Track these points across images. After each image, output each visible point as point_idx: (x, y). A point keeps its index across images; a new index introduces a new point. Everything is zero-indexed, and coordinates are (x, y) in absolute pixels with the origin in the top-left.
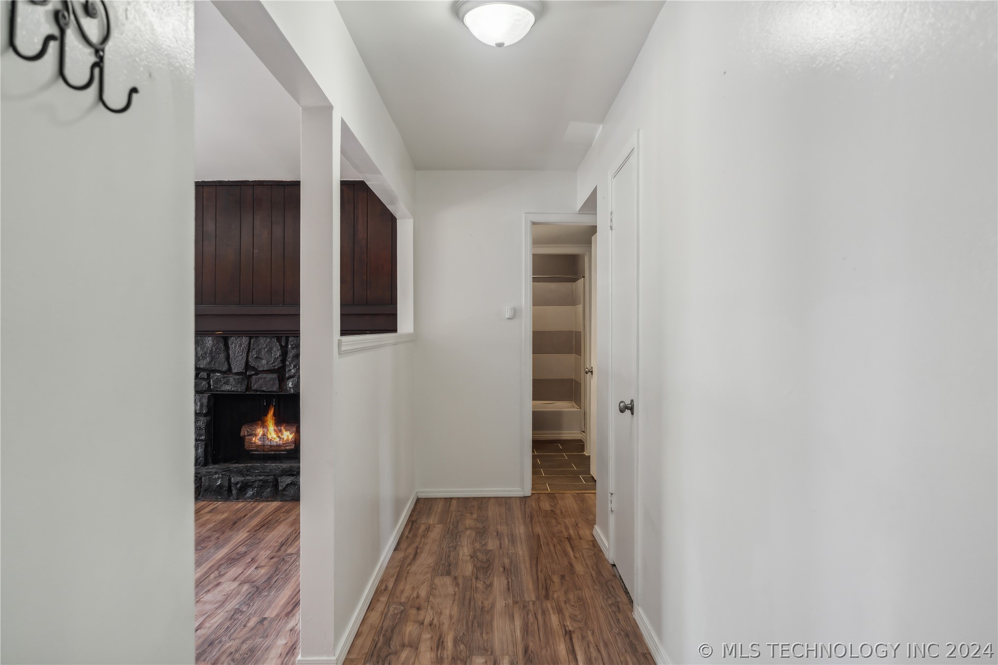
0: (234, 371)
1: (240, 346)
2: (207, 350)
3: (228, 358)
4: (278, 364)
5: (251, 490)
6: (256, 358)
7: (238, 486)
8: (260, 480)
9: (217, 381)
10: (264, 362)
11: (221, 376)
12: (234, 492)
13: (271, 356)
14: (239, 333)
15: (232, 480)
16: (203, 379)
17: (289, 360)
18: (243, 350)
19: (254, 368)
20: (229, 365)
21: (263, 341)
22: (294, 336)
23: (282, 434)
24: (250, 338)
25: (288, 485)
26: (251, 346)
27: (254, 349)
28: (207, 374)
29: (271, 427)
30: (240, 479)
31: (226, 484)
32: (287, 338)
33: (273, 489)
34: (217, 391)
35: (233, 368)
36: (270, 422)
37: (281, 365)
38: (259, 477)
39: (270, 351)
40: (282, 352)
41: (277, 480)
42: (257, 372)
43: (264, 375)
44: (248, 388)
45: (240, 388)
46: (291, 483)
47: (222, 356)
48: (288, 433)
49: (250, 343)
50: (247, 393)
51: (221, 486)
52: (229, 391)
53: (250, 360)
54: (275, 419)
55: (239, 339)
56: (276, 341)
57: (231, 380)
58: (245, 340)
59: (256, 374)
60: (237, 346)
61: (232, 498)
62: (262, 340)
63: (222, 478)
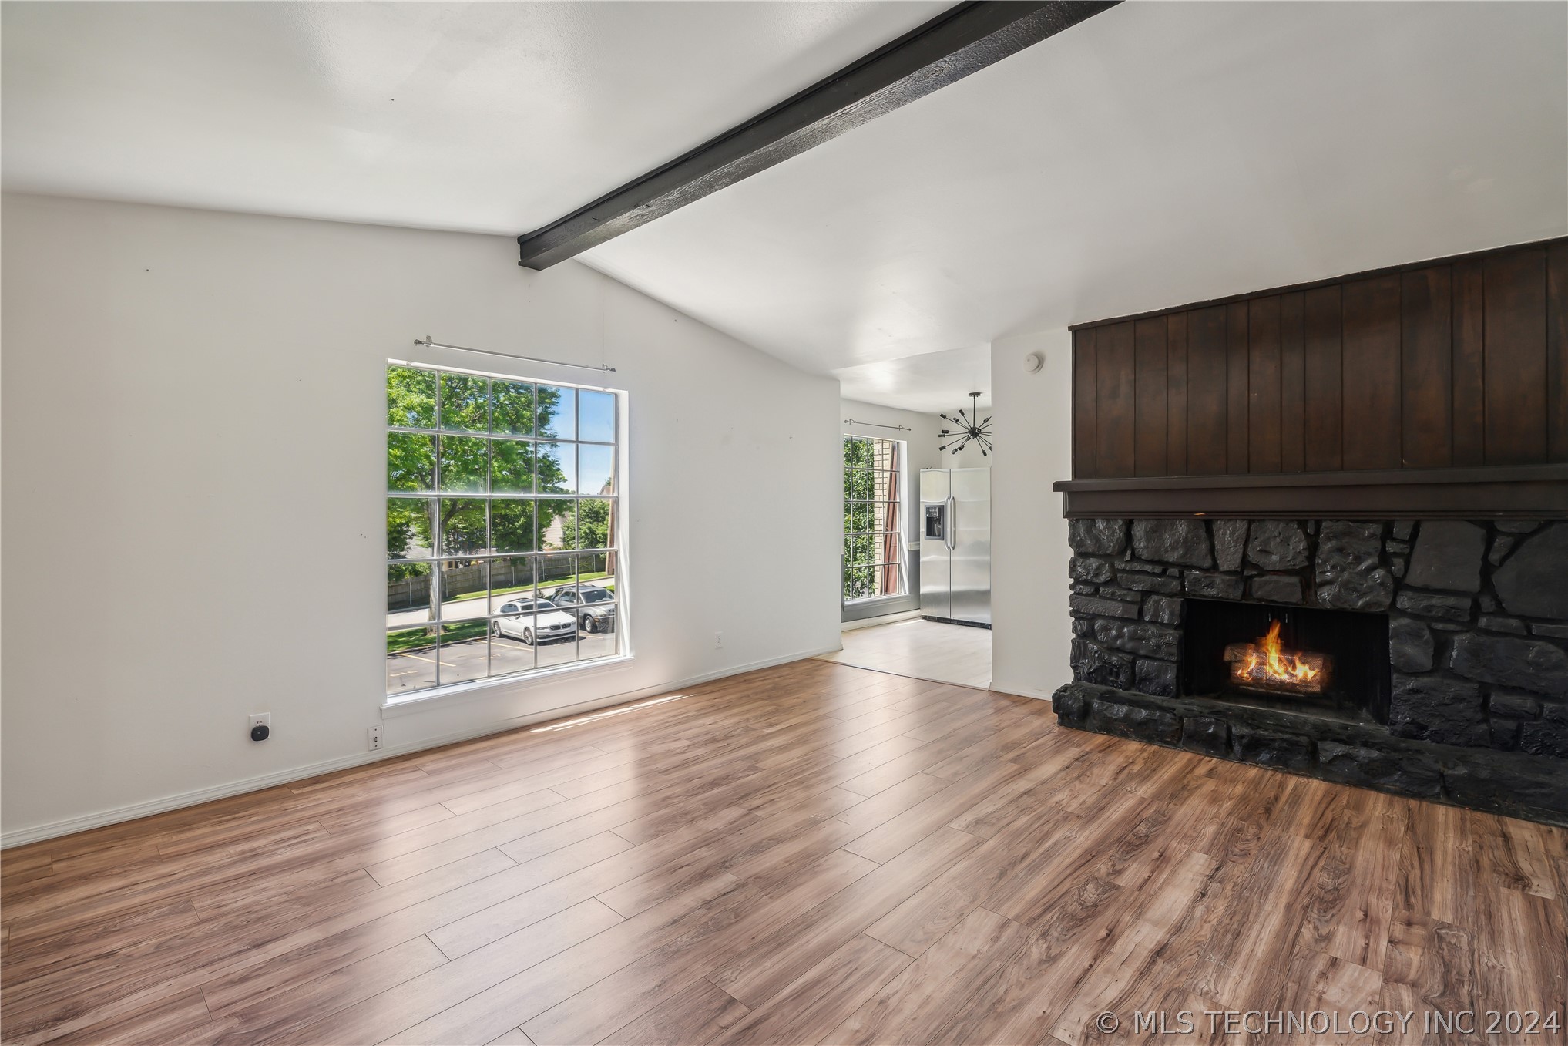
0: (1222, 569)
1: (1232, 534)
2: (1179, 538)
3: (1212, 550)
4: (1301, 562)
5: (1267, 751)
6: (1261, 551)
7: (1244, 741)
8: (1283, 740)
9: (1197, 580)
10: (1275, 558)
11: (1202, 574)
12: (1237, 748)
13: (1288, 549)
14: (1230, 515)
15: (1234, 730)
16: (1174, 577)
17: (1322, 557)
18: (1238, 539)
19: (1256, 566)
20: (1214, 559)
21: (1272, 528)
22: (1330, 520)
23: (1294, 668)
24: (1250, 522)
25: (1336, 757)
26: (1252, 533)
27: (1256, 538)
28: (1179, 571)
29: (1273, 656)
30: (1245, 731)
31: (1223, 734)
32: (1318, 524)
33: (1307, 757)
34: (1194, 595)
35: (1220, 565)
36: (1272, 647)
37: (1307, 564)
38: (1280, 734)
39: (1286, 542)
40: (1308, 544)
41: (1314, 746)
42: (1262, 572)
43: (1275, 578)
44: (1246, 593)
45: (1236, 594)
46: (1342, 756)
47: (1204, 547)
48: (1306, 667)
49: (1249, 529)
50: (1243, 602)
51: (1214, 735)
52: (1213, 597)
53: (1250, 553)
54: (1281, 643)
55: (1231, 523)
56: (1296, 526)
57: (1218, 581)
58: (1241, 526)
59: (1261, 575)
60: (1228, 535)
61: (1232, 756)
62: (1270, 525)
63: (1216, 724)
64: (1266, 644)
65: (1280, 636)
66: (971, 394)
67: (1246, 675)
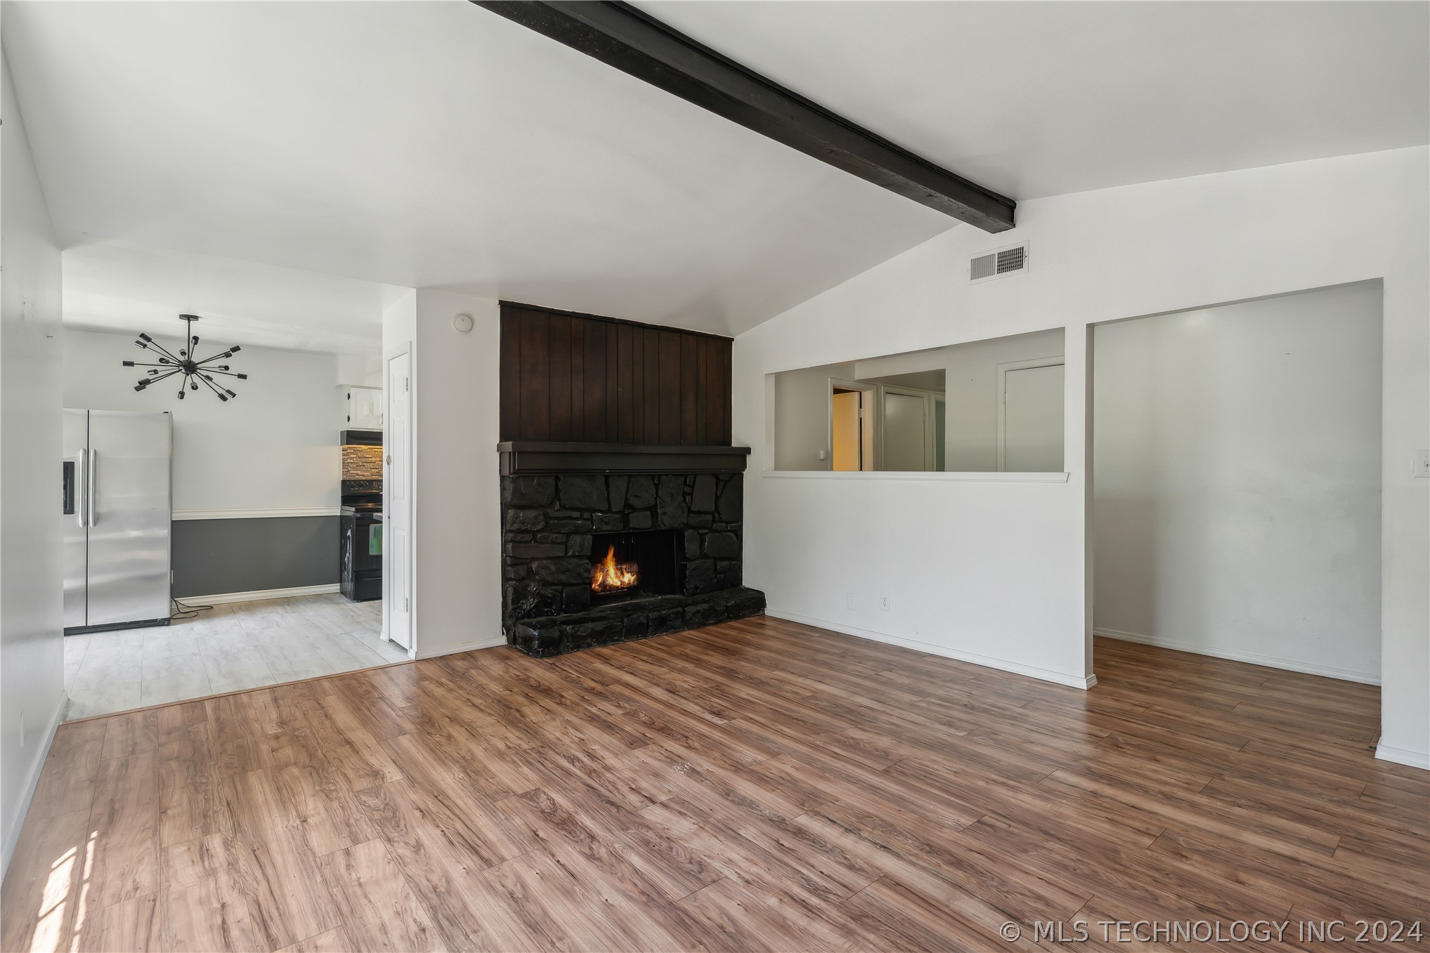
0: (614, 510)
1: (620, 487)
3: (608, 497)
4: (651, 502)
6: (634, 496)
7: (656, 621)
9: (600, 520)
10: (640, 500)
11: (602, 515)
12: (651, 628)
13: (647, 493)
16: (587, 519)
18: (622, 489)
19: (631, 507)
20: (610, 504)
23: (623, 575)
24: (629, 477)
26: (630, 486)
27: (632, 489)
28: (590, 514)
29: (611, 569)
33: (681, 619)
34: (599, 531)
35: (613, 507)
36: (610, 564)
37: (654, 503)
39: (646, 489)
40: (656, 490)
43: (641, 513)
44: (625, 526)
45: (621, 527)
48: (628, 573)
49: (629, 482)
50: (623, 531)
51: (641, 624)
52: (609, 531)
53: (629, 498)
54: (615, 560)
56: (650, 479)
57: (612, 518)
59: (633, 512)
61: (649, 634)
62: (639, 478)
63: (641, 616)
64: (607, 562)
65: (615, 555)
66: (182, 317)
67: (597, 587)
